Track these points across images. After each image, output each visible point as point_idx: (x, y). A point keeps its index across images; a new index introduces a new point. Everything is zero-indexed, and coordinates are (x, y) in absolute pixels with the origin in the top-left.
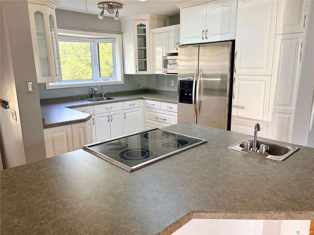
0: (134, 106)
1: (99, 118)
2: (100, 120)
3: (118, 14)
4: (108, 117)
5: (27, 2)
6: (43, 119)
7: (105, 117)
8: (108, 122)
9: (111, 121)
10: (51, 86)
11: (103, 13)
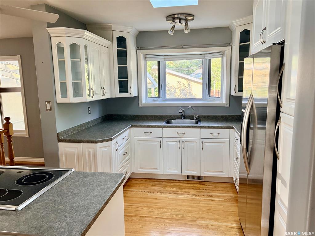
0: (218, 136)
1: (168, 142)
2: (169, 144)
3: (188, 26)
4: (179, 143)
5: (51, 37)
6: (58, 134)
7: (176, 142)
8: (179, 148)
9: (183, 148)
10: (144, 104)
11: (174, 28)
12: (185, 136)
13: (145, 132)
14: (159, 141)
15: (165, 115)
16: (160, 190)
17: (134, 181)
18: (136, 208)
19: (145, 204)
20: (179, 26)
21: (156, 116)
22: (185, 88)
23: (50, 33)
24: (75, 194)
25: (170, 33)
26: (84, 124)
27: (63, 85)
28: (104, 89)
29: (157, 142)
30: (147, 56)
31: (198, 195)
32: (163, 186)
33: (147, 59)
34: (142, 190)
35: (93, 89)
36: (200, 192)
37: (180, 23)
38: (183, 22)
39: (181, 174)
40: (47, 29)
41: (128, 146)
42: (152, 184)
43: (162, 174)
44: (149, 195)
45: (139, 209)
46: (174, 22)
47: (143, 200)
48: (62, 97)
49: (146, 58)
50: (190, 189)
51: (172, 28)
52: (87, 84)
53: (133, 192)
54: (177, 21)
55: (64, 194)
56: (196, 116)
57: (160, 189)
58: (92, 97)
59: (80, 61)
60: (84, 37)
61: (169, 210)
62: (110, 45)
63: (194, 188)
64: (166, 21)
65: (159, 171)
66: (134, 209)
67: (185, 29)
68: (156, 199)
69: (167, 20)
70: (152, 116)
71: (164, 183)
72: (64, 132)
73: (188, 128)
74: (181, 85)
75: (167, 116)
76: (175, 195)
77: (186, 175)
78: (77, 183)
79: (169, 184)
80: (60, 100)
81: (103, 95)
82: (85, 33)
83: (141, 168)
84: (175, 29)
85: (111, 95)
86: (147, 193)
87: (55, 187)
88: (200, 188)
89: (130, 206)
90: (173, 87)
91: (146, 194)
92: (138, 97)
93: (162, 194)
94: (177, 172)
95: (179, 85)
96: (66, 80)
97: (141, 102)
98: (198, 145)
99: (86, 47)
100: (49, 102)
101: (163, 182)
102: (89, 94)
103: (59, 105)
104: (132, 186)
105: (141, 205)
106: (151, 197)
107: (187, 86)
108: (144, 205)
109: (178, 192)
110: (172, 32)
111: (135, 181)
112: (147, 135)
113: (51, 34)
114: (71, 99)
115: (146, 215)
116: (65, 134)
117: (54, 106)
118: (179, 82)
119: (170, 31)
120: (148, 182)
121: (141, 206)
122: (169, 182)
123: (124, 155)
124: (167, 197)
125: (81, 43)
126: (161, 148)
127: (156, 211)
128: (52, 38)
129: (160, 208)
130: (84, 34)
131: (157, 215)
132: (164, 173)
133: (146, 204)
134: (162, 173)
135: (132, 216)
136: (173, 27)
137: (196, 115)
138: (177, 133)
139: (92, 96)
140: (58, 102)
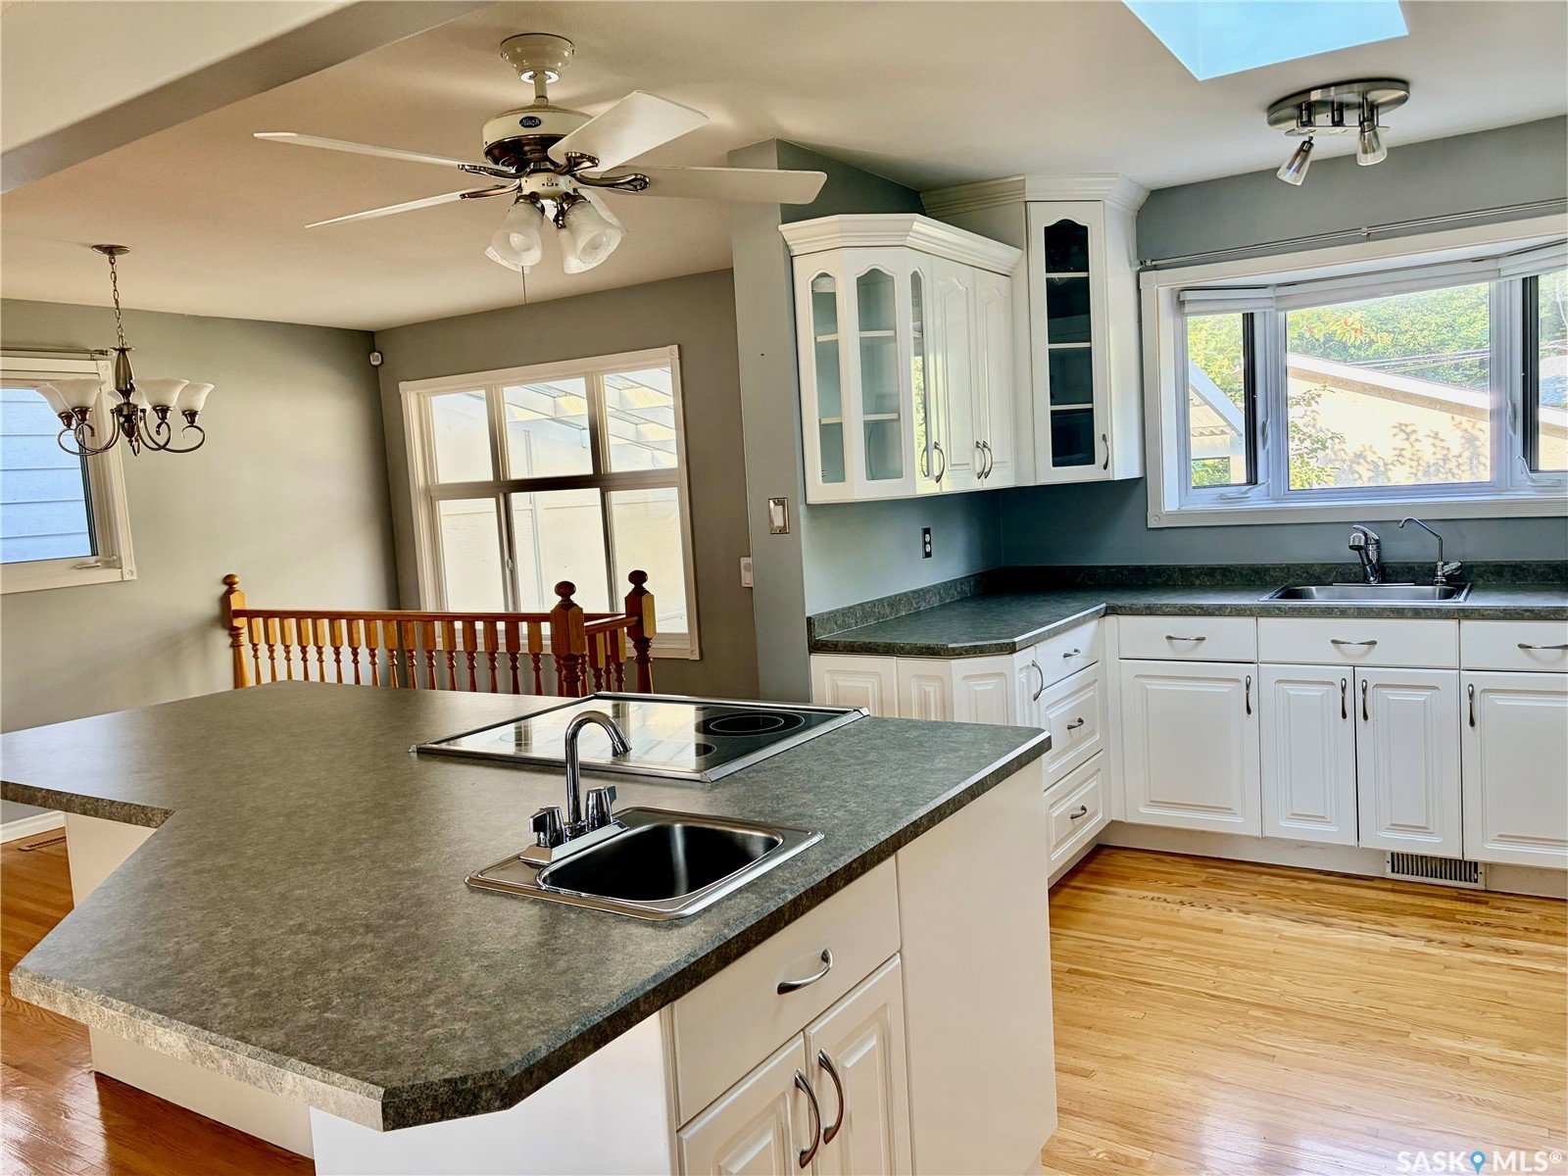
1: (1287, 686)
2: (1290, 696)
3: (1376, 135)
4: (1343, 689)
5: (792, 257)
6: (809, 619)
7: (1325, 688)
8: (1344, 715)
9: (1365, 717)
10: (1170, 515)
11: (1307, 152)
12: (1376, 656)
13: (1169, 638)
14: (1238, 681)
15: (1275, 567)
16: (1243, 903)
17: (1120, 859)
18: (1117, 952)
19: (1161, 944)
20: (1332, 139)
21: (1231, 572)
22: (1445, 459)
23: (789, 243)
24: (871, 762)
25: (1287, 176)
26: (906, 594)
27: (832, 435)
28: (986, 450)
29: (1233, 685)
30: (1189, 296)
31: (1442, 943)
32: (1257, 888)
33: (1188, 308)
34: (1156, 895)
35: (942, 446)
36: (1454, 930)
37: (1338, 123)
38: (1351, 118)
39: (1353, 842)
40: (782, 227)
41: (1088, 694)
42: (1204, 876)
43: (1258, 838)
44: (1187, 912)
45: (1133, 957)
46: (1304, 125)
47: (1158, 928)
48: (824, 481)
49: (1181, 303)
50: (1403, 913)
51: (1297, 155)
52: (919, 430)
53: (1111, 897)
54: (1323, 119)
55: (837, 760)
56: (1447, 568)
57: (1241, 899)
58: (938, 479)
59: (894, 339)
60: (910, 241)
61: (1276, 978)
62: (1017, 264)
63: (1424, 911)
64: (1267, 125)
65: (1240, 820)
66: (1114, 955)
67: (1361, 151)
68: (1220, 931)
69: (1273, 122)
70: (1211, 571)
71: (1264, 879)
72: (832, 617)
73: (1388, 617)
74: (1417, 445)
75: (1288, 569)
76: (1316, 926)
77: (1383, 852)
78: (877, 742)
79: (1293, 885)
80: (820, 491)
81: (984, 474)
82: (916, 226)
83: (1154, 803)
84: (1316, 154)
85: (1018, 474)
86: (1176, 907)
87: (807, 745)
88: (1458, 917)
89: (1096, 944)
90: (1370, 457)
91: (1172, 910)
92: (1142, 482)
93: (1253, 917)
94: (1336, 831)
95: (1406, 445)
96: (840, 414)
97: (1159, 504)
98: (1448, 703)
99: (916, 280)
100: (780, 502)
101: (1261, 874)
102: (925, 469)
103: (818, 510)
104: (1111, 876)
105: (1145, 942)
106: (1197, 923)
107: (1455, 450)
108: (1158, 947)
109: (1334, 920)
110: (1298, 170)
111: (1127, 860)
112: (1182, 649)
113: (793, 247)
114: (859, 487)
115: (1166, 980)
116: (836, 623)
117: (799, 515)
118: (1408, 430)
119: (1289, 167)
120: (1186, 869)
121: (1142, 948)
122: (1294, 879)
123: (1070, 728)
124: (1272, 931)
125: (897, 267)
126: (1249, 711)
127: (1211, 972)
128: (795, 260)
129: (1235, 966)
130: (910, 230)
131: (1216, 989)
132: (1266, 834)
133: (1168, 942)
134: (1259, 834)
135: (1097, 976)
136: (1306, 148)
137: (1446, 564)
138: (1334, 642)
139: (937, 473)
140: (810, 500)
